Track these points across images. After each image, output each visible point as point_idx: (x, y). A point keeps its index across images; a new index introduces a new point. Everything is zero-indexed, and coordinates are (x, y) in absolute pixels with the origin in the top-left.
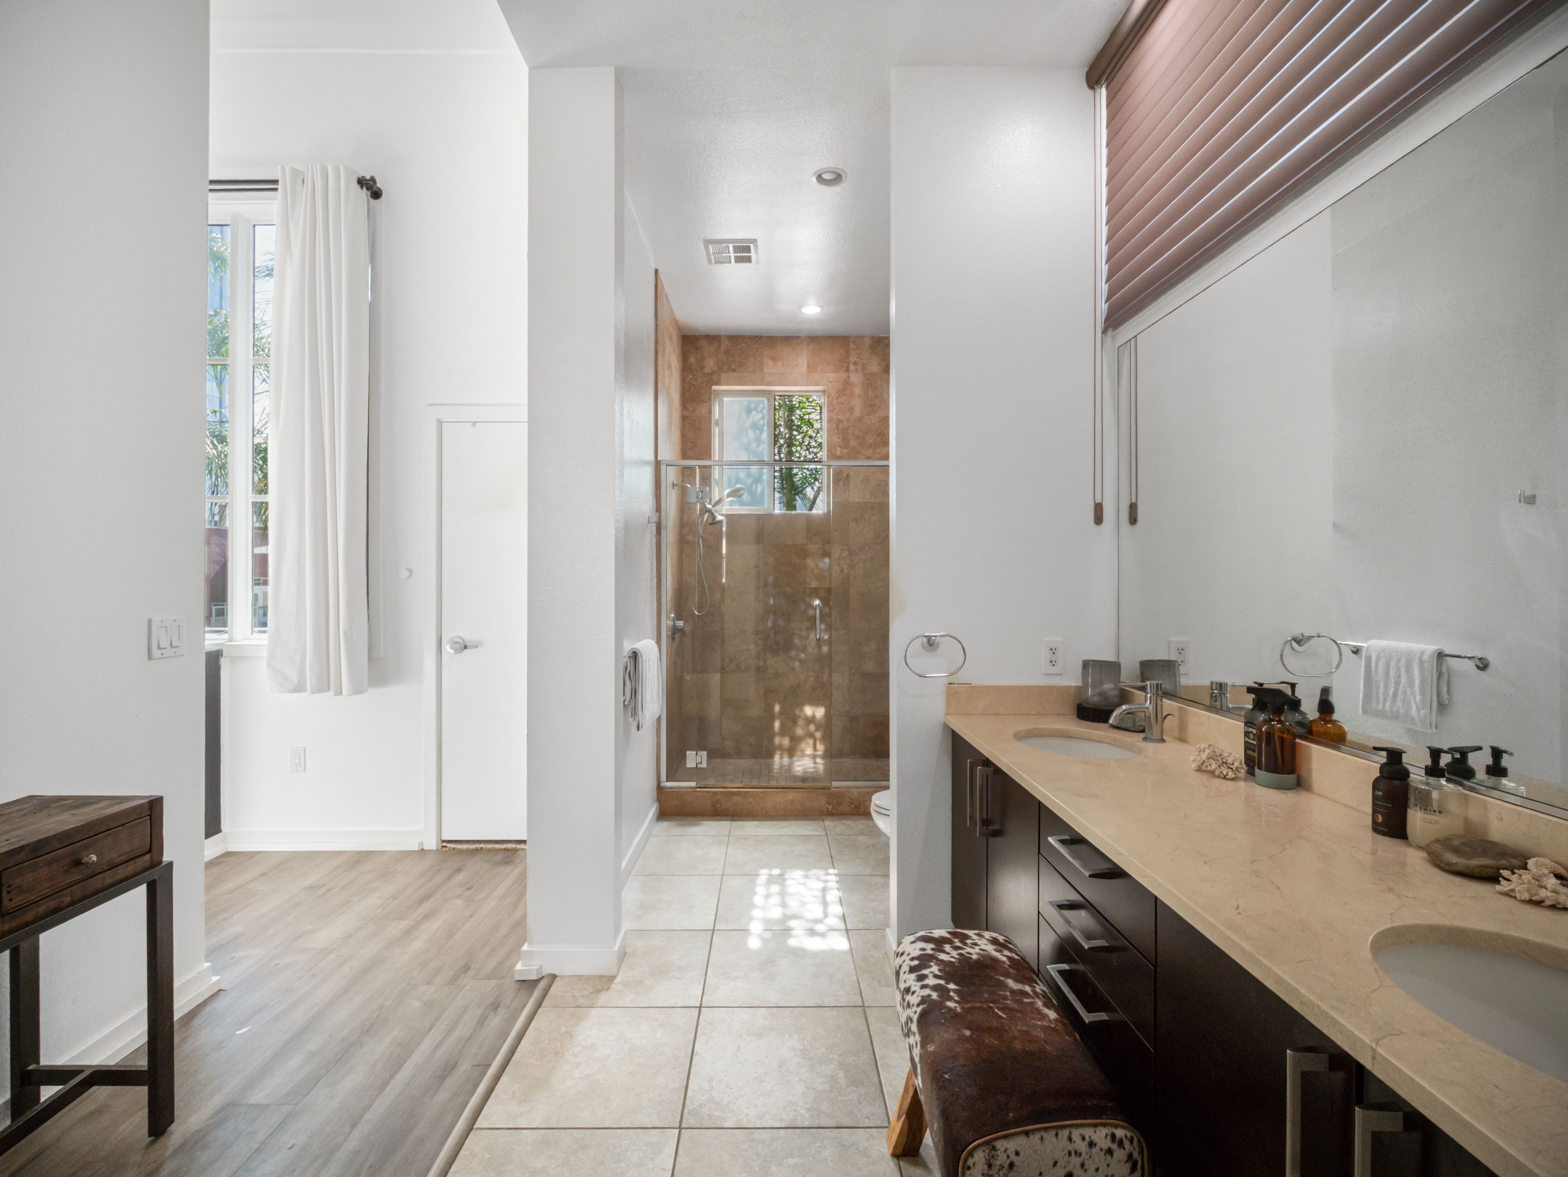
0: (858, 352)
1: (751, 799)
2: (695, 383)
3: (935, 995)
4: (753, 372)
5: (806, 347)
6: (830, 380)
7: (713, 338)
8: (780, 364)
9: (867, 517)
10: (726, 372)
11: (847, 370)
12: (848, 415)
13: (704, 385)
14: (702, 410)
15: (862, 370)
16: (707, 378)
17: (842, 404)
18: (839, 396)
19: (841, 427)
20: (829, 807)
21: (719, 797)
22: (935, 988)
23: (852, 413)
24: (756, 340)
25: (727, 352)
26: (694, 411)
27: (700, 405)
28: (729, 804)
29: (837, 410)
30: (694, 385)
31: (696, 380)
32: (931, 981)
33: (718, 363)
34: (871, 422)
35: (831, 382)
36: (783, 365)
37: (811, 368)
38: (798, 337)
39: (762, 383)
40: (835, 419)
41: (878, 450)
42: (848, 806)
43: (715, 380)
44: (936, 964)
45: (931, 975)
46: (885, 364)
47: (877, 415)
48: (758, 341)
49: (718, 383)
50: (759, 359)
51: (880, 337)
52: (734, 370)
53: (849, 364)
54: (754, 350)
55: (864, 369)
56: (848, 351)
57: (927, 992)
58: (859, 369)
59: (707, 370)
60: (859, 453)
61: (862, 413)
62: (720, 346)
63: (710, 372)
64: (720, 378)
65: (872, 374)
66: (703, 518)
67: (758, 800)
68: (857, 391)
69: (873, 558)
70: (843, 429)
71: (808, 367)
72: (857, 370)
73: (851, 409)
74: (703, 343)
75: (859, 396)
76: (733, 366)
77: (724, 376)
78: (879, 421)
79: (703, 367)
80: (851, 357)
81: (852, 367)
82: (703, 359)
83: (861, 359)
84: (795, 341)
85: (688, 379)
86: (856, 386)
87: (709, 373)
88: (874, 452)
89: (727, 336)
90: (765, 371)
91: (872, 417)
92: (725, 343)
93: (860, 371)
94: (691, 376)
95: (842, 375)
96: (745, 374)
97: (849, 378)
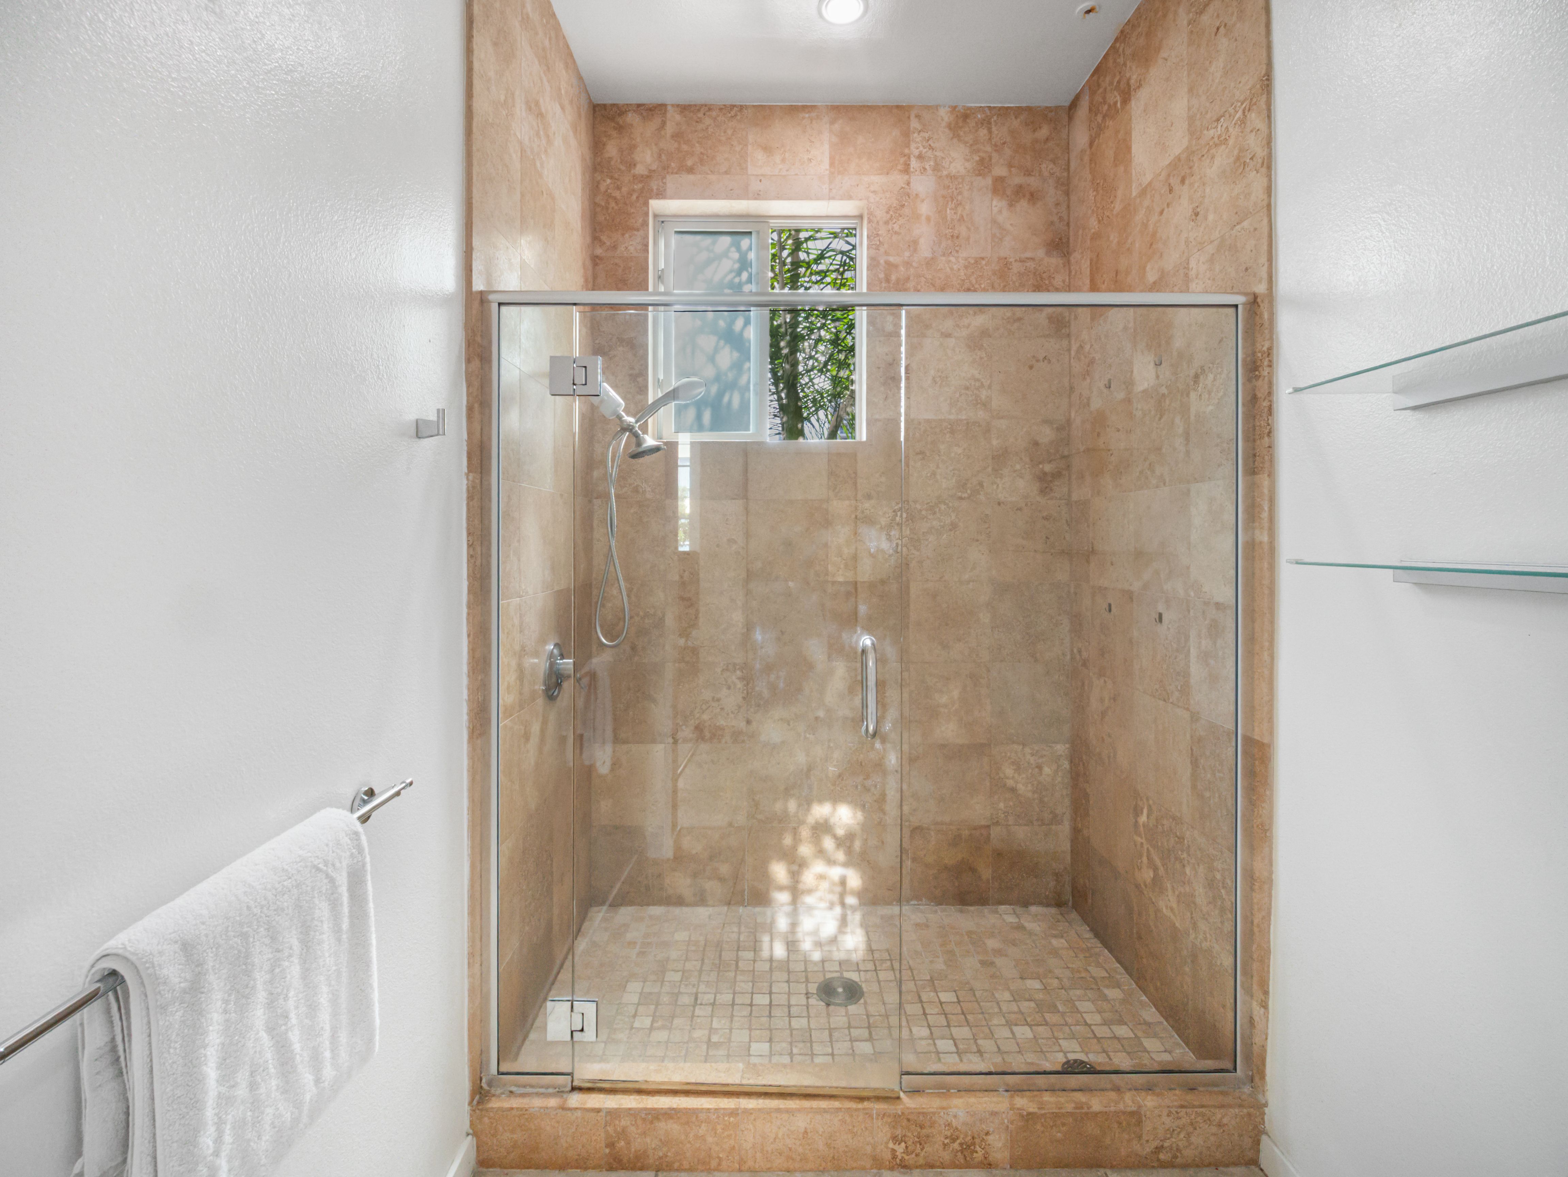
0: (926, 135)
1: (703, 1129)
2: (617, 194)
4: (726, 173)
5: (828, 125)
6: (872, 188)
7: (650, 110)
8: (778, 158)
9: (942, 447)
10: (676, 173)
11: (906, 170)
12: (907, 254)
13: (634, 197)
14: (629, 245)
15: (934, 170)
16: (640, 186)
17: (896, 233)
18: (891, 218)
19: (893, 278)
20: (896, 1147)
21: (623, 1123)
23: (915, 250)
24: (733, 113)
25: (677, 136)
26: (615, 247)
27: (627, 235)
28: (648, 1140)
29: (886, 246)
30: (615, 198)
31: (619, 188)
33: (660, 156)
34: (952, 269)
35: (874, 192)
36: (783, 160)
37: (837, 166)
38: (813, 107)
39: (744, 194)
40: (882, 261)
41: (966, 321)
42: (945, 1145)
43: (655, 188)
46: (977, 158)
47: (963, 254)
48: (736, 115)
49: (661, 195)
50: (738, 149)
51: (969, 108)
52: (691, 170)
53: (909, 158)
54: (730, 132)
55: (937, 168)
56: (906, 134)
58: (927, 167)
59: (640, 170)
60: (927, 327)
61: (933, 252)
62: (664, 123)
63: (646, 173)
64: (665, 183)
65: (952, 177)
66: (619, 444)
67: (719, 1131)
68: (925, 208)
69: (954, 526)
70: (898, 280)
71: (832, 164)
72: (925, 169)
73: (914, 244)
74: (631, 118)
75: (928, 219)
76: (689, 163)
77: (671, 182)
78: (966, 267)
79: (632, 165)
80: (913, 146)
81: (914, 164)
82: (632, 148)
83: (931, 148)
84: (807, 115)
85: (603, 187)
86: (923, 201)
87: (642, 176)
88: (958, 326)
89: (678, 106)
90: (750, 172)
91: (953, 259)
92: (674, 118)
93: (929, 172)
94: (609, 181)
95: (898, 179)
96: (712, 177)
97: (908, 184)
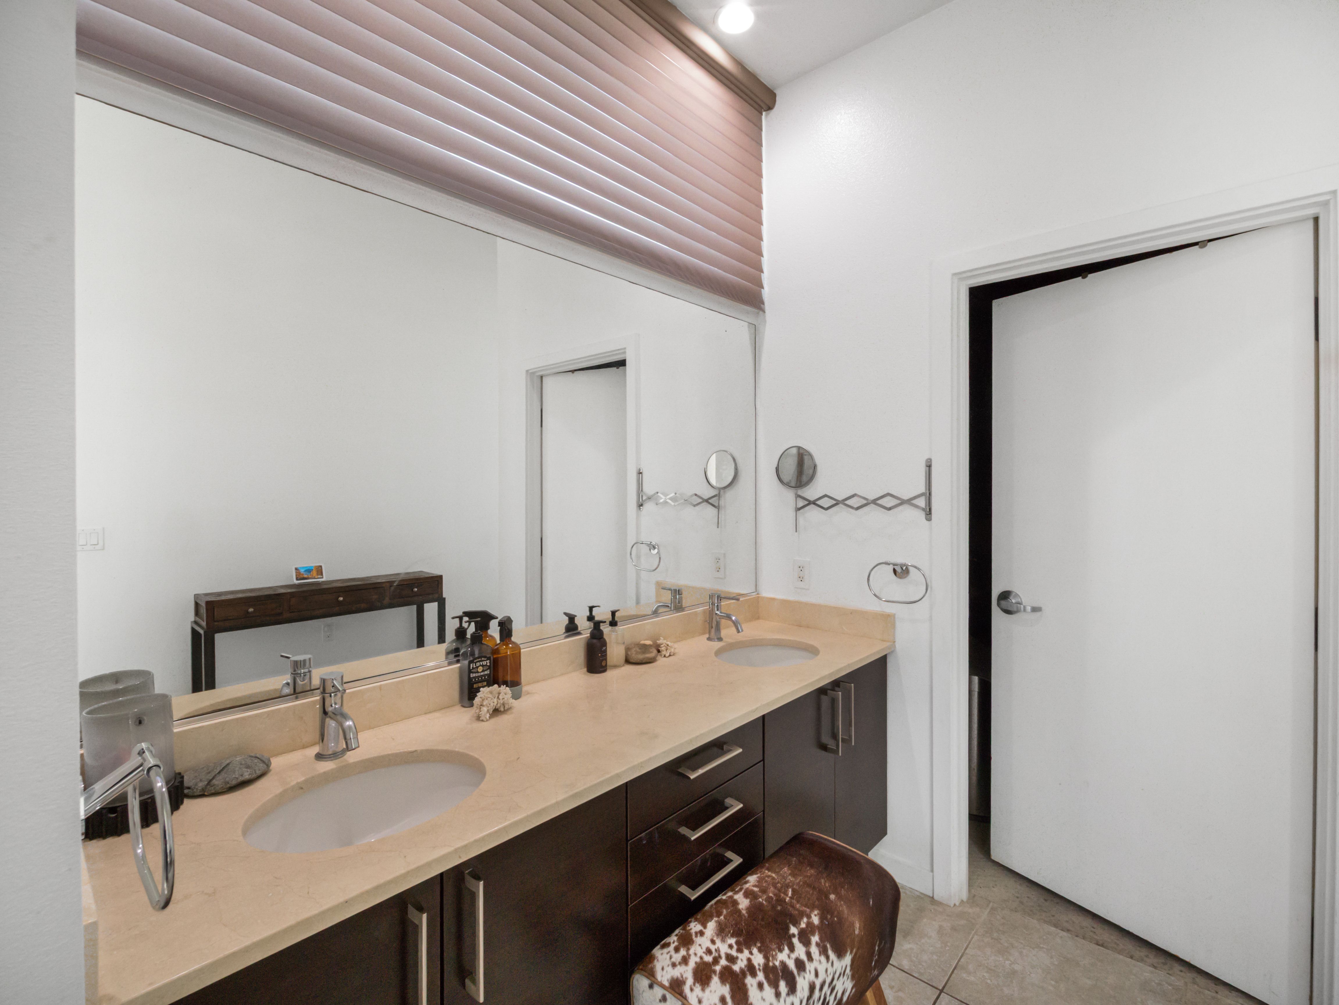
3: (815, 939)
22: (806, 942)
32: (800, 951)
44: (774, 958)
45: (794, 956)
57: (814, 950)
